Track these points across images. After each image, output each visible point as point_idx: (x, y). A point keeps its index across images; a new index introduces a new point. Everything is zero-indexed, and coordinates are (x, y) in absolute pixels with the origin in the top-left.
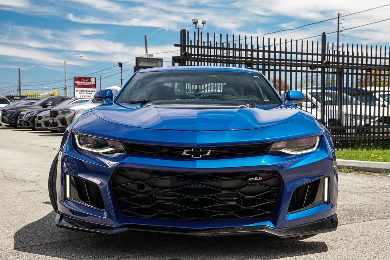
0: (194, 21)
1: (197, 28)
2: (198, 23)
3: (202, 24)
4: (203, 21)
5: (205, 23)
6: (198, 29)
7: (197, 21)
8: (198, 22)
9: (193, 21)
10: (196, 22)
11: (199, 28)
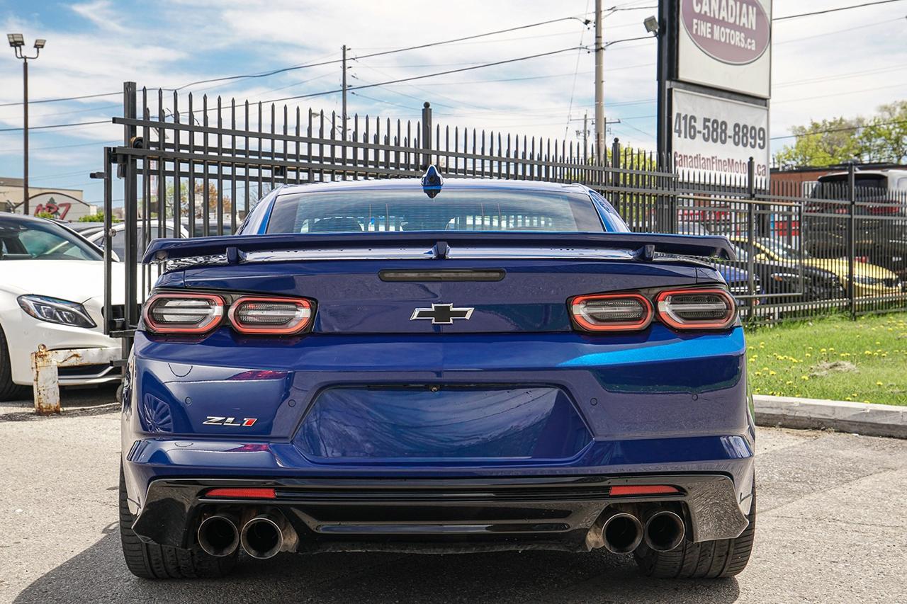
0: (13, 38)
1: (22, 57)
2: (23, 44)
3: (36, 49)
4: (36, 41)
5: (42, 47)
6: (23, 60)
7: (21, 40)
8: (25, 43)
9: (9, 38)
10: (19, 42)
11: (25, 58)
